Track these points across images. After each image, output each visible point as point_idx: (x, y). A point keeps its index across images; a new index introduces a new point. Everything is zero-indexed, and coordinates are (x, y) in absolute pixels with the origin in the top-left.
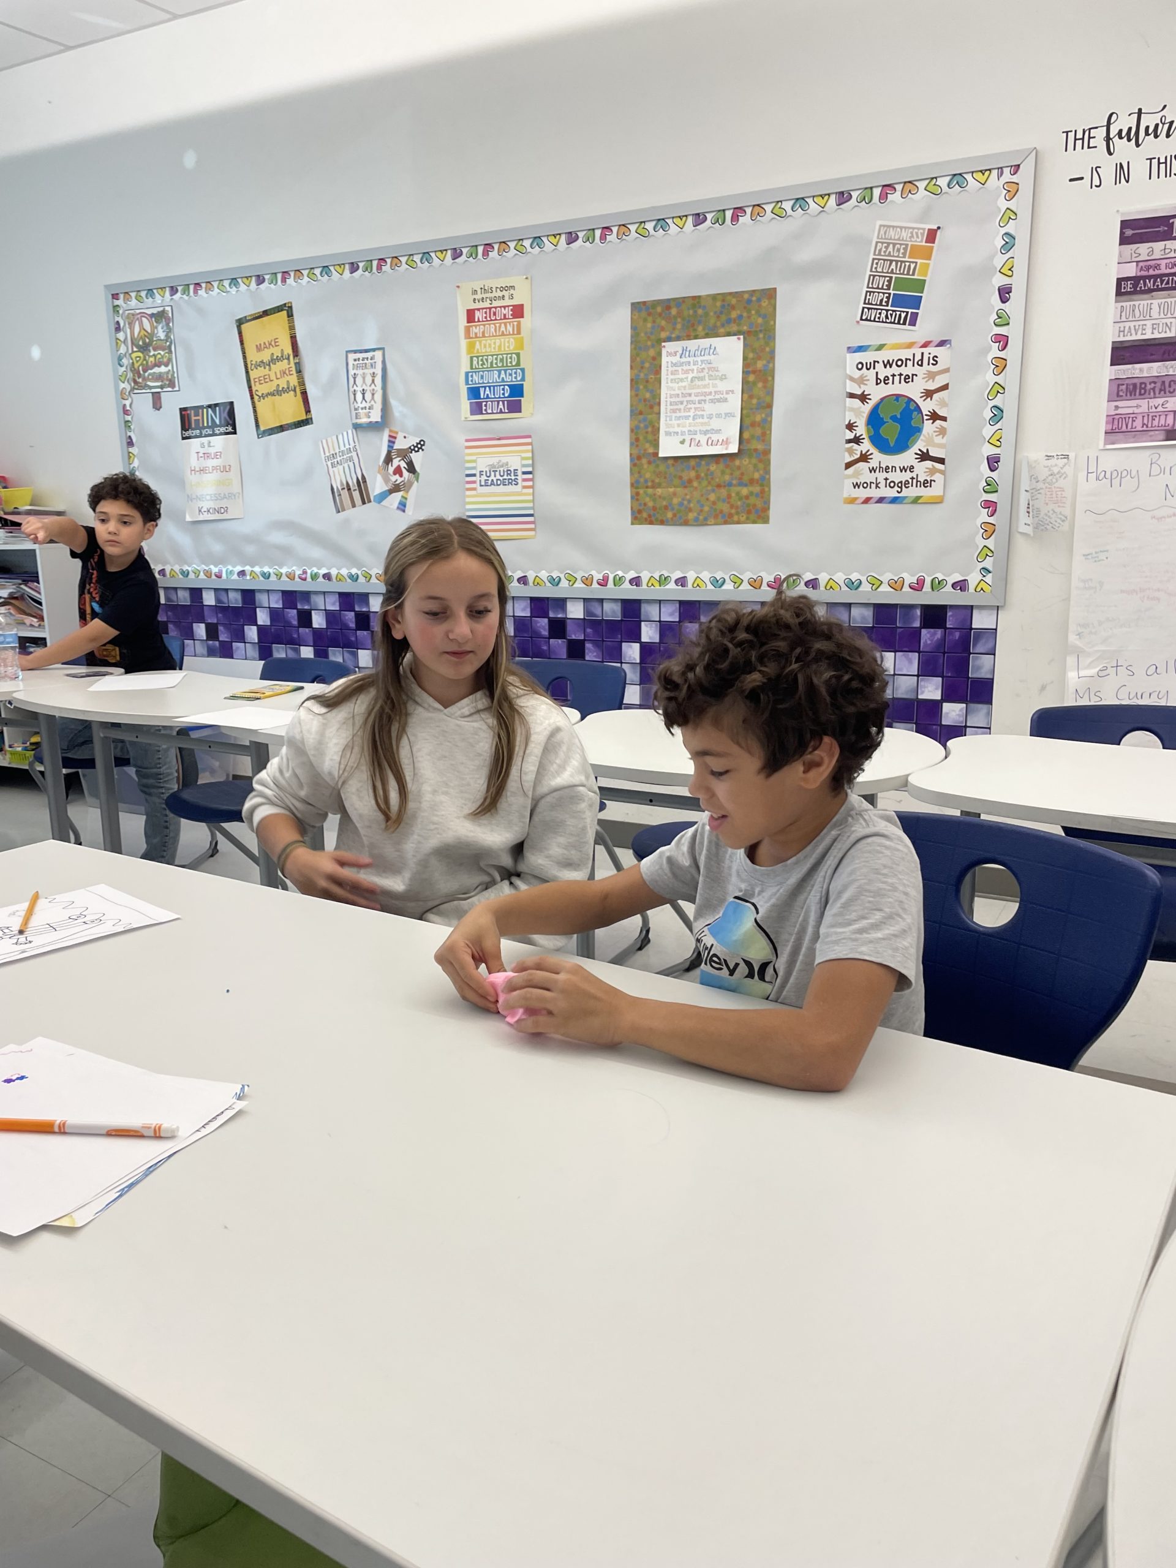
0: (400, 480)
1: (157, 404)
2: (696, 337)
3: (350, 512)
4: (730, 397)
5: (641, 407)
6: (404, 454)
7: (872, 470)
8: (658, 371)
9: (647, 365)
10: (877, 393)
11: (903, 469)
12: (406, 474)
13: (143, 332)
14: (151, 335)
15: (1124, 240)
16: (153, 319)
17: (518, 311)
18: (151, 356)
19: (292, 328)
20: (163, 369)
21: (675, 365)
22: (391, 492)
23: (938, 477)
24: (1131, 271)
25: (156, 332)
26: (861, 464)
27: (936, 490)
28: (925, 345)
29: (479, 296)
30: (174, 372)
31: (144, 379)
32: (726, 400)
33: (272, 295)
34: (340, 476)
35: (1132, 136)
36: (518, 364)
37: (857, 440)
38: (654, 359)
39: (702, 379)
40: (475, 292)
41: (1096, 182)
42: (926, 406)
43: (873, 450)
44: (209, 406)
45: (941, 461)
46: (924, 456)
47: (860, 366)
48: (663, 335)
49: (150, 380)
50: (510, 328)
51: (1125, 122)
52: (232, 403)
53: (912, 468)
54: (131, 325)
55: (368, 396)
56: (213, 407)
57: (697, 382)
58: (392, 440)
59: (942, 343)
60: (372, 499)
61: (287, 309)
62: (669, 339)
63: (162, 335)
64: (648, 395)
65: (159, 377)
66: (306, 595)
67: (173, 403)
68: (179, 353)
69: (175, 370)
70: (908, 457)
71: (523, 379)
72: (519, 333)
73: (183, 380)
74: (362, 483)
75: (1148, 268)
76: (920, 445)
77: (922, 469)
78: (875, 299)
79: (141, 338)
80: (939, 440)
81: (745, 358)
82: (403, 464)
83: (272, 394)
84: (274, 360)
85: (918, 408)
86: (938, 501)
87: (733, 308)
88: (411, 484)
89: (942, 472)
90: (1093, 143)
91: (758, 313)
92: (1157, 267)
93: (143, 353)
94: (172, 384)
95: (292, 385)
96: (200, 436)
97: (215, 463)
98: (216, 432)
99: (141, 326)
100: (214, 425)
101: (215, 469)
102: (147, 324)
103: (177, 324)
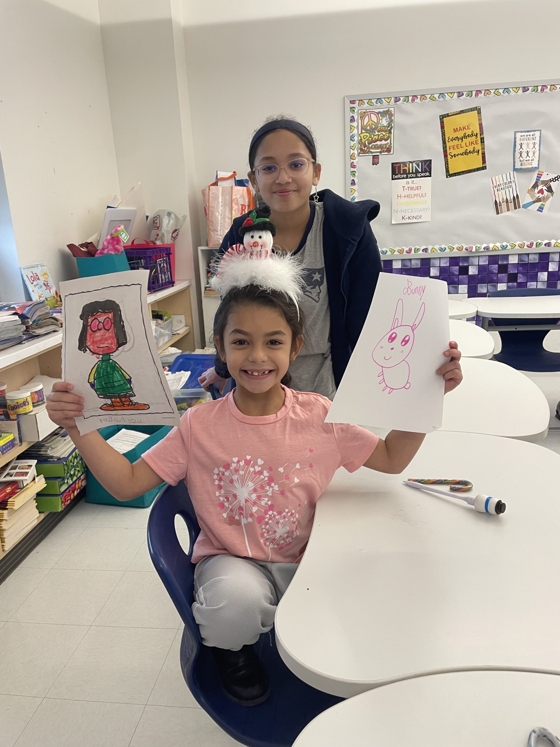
1: (375, 161)
3: (506, 214)
6: (545, 183)
12: (546, 193)
13: (370, 122)
14: (377, 124)
16: (380, 115)
18: (376, 135)
19: (480, 120)
20: (383, 142)
22: (534, 202)
25: (381, 121)
30: (391, 144)
31: (368, 148)
33: (466, 102)
34: (502, 196)
49: (372, 148)
52: (431, 160)
54: (362, 118)
55: (531, 154)
58: (539, 176)
60: (521, 206)
63: (385, 124)
65: (381, 147)
66: (466, 258)
67: (388, 160)
68: (395, 132)
69: (392, 143)
73: (395, 148)
74: (516, 199)
79: (369, 125)
82: (545, 188)
83: (462, 154)
84: (465, 137)
88: (548, 198)
93: (369, 134)
94: (389, 150)
95: (476, 149)
96: (407, 178)
97: (416, 192)
98: (419, 175)
99: (370, 119)
100: (417, 170)
101: (415, 195)
102: (374, 118)
103: (397, 118)
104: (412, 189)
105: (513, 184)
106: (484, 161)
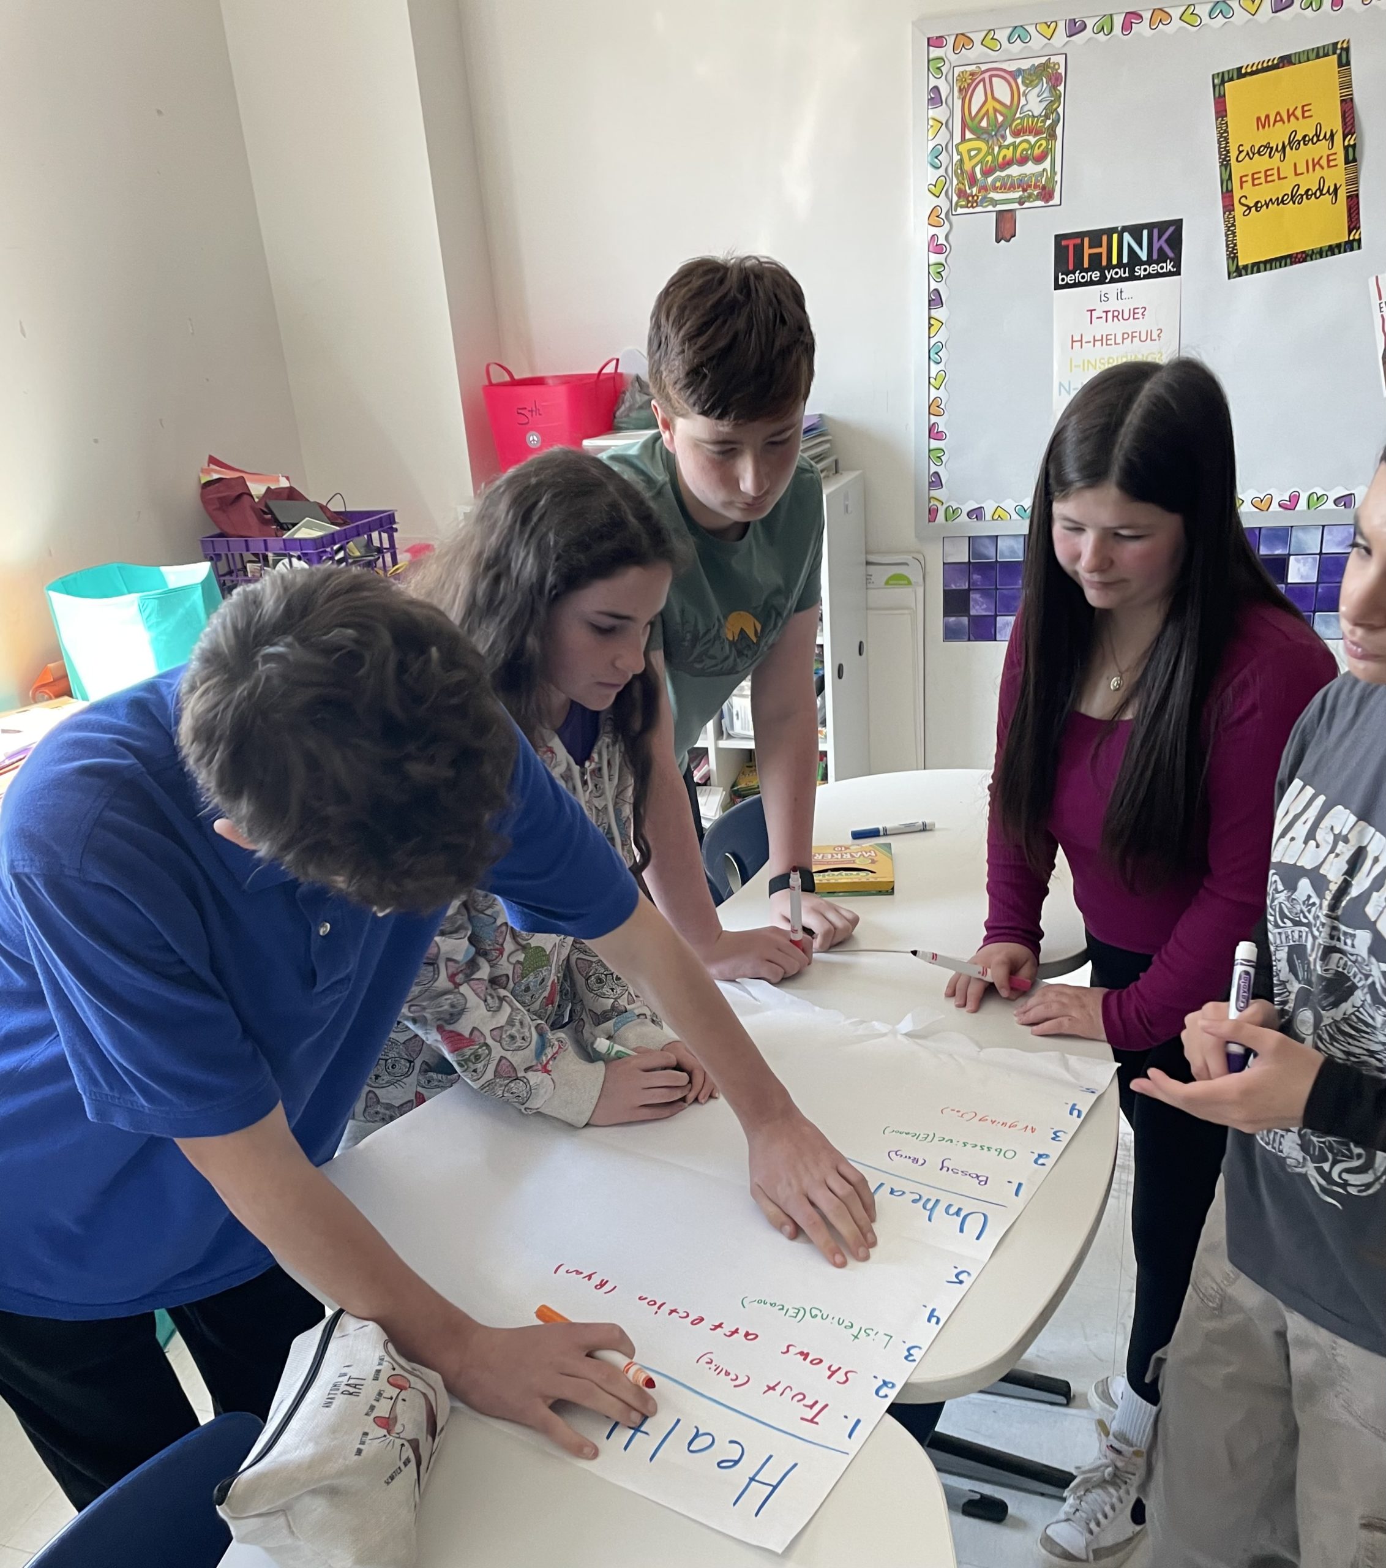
1: (1005, 229)
13: (991, 105)
14: (1011, 110)
16: (1020, 80)
18: (1007, 147)
19: (1346, 84)
20: (1030, 168)
25: (1023, 101)
30: (1053, 172)
31: (984, 188)
44: (1125, 229)
52: (1178, 224)
54: (966, 92)
56: (1135, 231)
61: (1342, 54)
63: (1037, 107)
65: (1023, 184)
68: (1070, 136)
69: (1058, 168)
79: (987, 113)
83: (1282, 201)
84: (1293, 143)
93: (987, 142)
94: (1046, 194)
97: (1130, 326)
98: (1139, 271)
99: (990, 93)
100: (1134, 259)
101: (1125, 336)
102: (1002, 90)
103: (1072, 88)
104: (1117, 315)
106: (1354, 223)
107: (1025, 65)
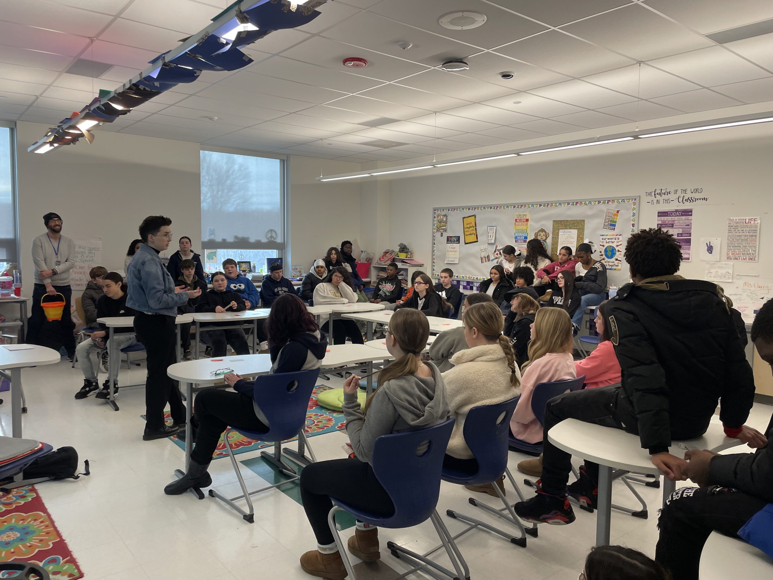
0: (497, 256)
1: (442, 236)
2: (567, 229)
3: (485, 263)
4: (574, 243)
5: (554, 243)
6: (499, 250)
7: (605, 262)
8: (558, 236)
9: (556, 234)
10: (606, 245)
11: (612, 262)
12: (499, 255)
14: (442, 220)
15: (658, 216)
17: (527, 220)
18: (442, 224)
19: (475, 220)
20: (444, 227)
21: (562, 235)
22: (495, 259)
23: (620, 265)
24: (660, 222)
26: (603, 261)
27: (619, 267)
28: (617, 235)
29: (518, 216)
30: (447, 228)
31: (440, 229)
32: (573, 243)
33: (471, 212)
34: (484, 254)
35: (660, 194)
36: (527, 232)
37: (602, 255)
38: (557, 233)
39: (568, 238)
40: (517, 215)
41: (653, 203)
42: (617, 249)
43: (605, 257)
44: (454, 237)
45: (620, 261)
46: (617, 260)
47: (603, 239)
48: (560, 228)
50: (525, 224)
51: (658, 191)
52: (459, 237)
53: (614, 262)
54: (438, 217)
55: (491, 237)
56: (455, 237)
57: (567, 239)
58: (496, 248)
59: (620, 235)
60: (490, 261)
61: (475, 216)
62: (561, 229)
63: (445, 220)
64: (556, 241)
65: (443, 229)
66: (472, 283)
67: (446, 235)
68: (448, 224)
70: (613, 260)
71: (527, 235)
72: (527, 225)
73: (448, 230)
74: (488, 257)
75: (664, 222)
76: (616, 257)
77: (616, 262)
78: (606, 224)
79: (440, 220)
80: (620, 256)
81: (578, 234)
82: (499, 253)
83: (469, 235)
84: (470, 227)
85: (615, 249)
86: (620, 270)
87: (575, 223)
88: (500, 257)
89: (621, 263)
90: (652, 195)
91: (581, 225)
92: (665, 222)
93: (440, 223)
94: (446, 231)
95: (474, 233)
96: (451, 243)
97: (453, 250)
98: (455, 242)
99: (440, 217)
100: (455, 241)
101: (453, 251)
102: (442, 217)
103: (449, 217)
104: (452, 248)
105: (487, 250)
106: (477, 239)
107: (444, 214)
